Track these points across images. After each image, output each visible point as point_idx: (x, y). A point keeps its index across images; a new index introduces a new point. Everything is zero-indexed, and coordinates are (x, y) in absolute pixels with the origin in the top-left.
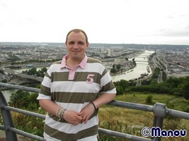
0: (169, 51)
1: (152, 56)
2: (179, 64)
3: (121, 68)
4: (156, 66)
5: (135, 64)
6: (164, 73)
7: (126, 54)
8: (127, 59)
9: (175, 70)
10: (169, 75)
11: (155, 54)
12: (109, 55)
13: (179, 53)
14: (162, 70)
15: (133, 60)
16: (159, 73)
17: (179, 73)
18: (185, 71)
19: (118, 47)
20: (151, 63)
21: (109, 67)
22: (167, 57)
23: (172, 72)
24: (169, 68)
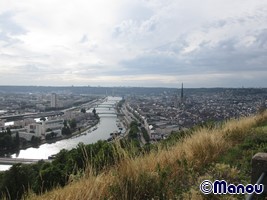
0: (141, 97)
1: (119, 105)
2: (159, 114)
3: (78, 126)
4: (129, 120)
5: (98, 118)
6: (143, 129)
7: (80, 103)
8: (83, 111)
9: (158, 124)
10: (153, 131)
11: (123, 101)
12: (53, 105)
13: (156, 99)
14: (140, 125)
15: (94, 111)
16: (138, 130)
17: (164, 127)
18: (170, 124)
19: (65, 92)
20: (120, 116)
21: (58, 125)
22: (141, 106)
23: (155, 127)
24: (150, 123)
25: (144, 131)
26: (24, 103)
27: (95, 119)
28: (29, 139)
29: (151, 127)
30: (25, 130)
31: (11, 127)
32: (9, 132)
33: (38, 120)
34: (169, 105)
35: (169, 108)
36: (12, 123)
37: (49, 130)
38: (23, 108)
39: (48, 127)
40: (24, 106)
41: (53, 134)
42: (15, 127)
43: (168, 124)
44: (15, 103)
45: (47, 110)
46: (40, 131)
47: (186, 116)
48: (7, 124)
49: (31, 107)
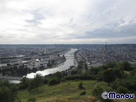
0: (87, 49)
1: (76, 53)
2: (94, 57)
3: (55, 62)
4: (79, 59)
5: (65, 59)
6: (86, 64)
7: (58, 52)
8: (59, 56)
9: (93, 62)
10: (89, 66)
11: (78, 51)
12: (45, 53)
13: (94, 50)
14: (84, 62)
15: (63, 56)
16: (82, 65)
17: (95, 63)
19: (52, 47)
20: (76, 58)
21: (45, 62)
22: (86, 53)
23: (91, 63)
24: (89, 61)
25: (86, 65)
27: (64, 59)
28: (32, 69)
29: (89, 63)
30: (31, 65)
31: (25, 63)
32: (23, 66)
33: (37, 60)
35: (100, 54)
36: (26, 61)
37: (41, 64)
38: (32, 54)
39: (42, 63)
40: (33, 53)
41: (43, 66)
42: (27, 63)
43: (98, 62)
44: (29, 52)
45: (43, 55)
46: (37, 65)
47: (108, 58)
48: (24, 62)
49: (36, 54)
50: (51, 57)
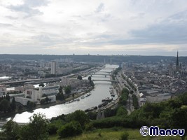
0: (138, 65)
1: (115, 72)
2: (153, 82)
3: (72, 92)
4: (122, 86)
5: (93, 85)
6: (134, 97)
7: (79, 70)
8: (80, 78)
9: (149, 92)
10: (142, 99)
11: (119, 69)
12: (53, 72)
13: (151, 67)
14: (132, 92)
15: (90, 78)
16: (128, 97)
17: (155, 95)
18: (162, 92)
19: (66, 60)
20: (115, 83)
21: (53, 91)
22: (136, 73)
23: (146, 95)
24: (141, 90)
25: (135, 99)
26: (27, 70)
27: (90, 85)
28: (25, 104)
29: (141, 94)
30: (23, 96)
31: (12, 92)
32: (8, 98)
33: (37, 86)
34: (163, 73)
35: (164, 76)
36: (13, 89)
37: (44, 95)
38: (26, 75)
39: (45, 92)
40: (28, 73)
41: (47, 99)
42: (15, 92)
43: (159, 92)
44: (20, 69)
45: (47, 76)
46: (36, 96)
47: (180, 84)
48: (8, 89)
49: (33, 74)
50: (65, 81)
